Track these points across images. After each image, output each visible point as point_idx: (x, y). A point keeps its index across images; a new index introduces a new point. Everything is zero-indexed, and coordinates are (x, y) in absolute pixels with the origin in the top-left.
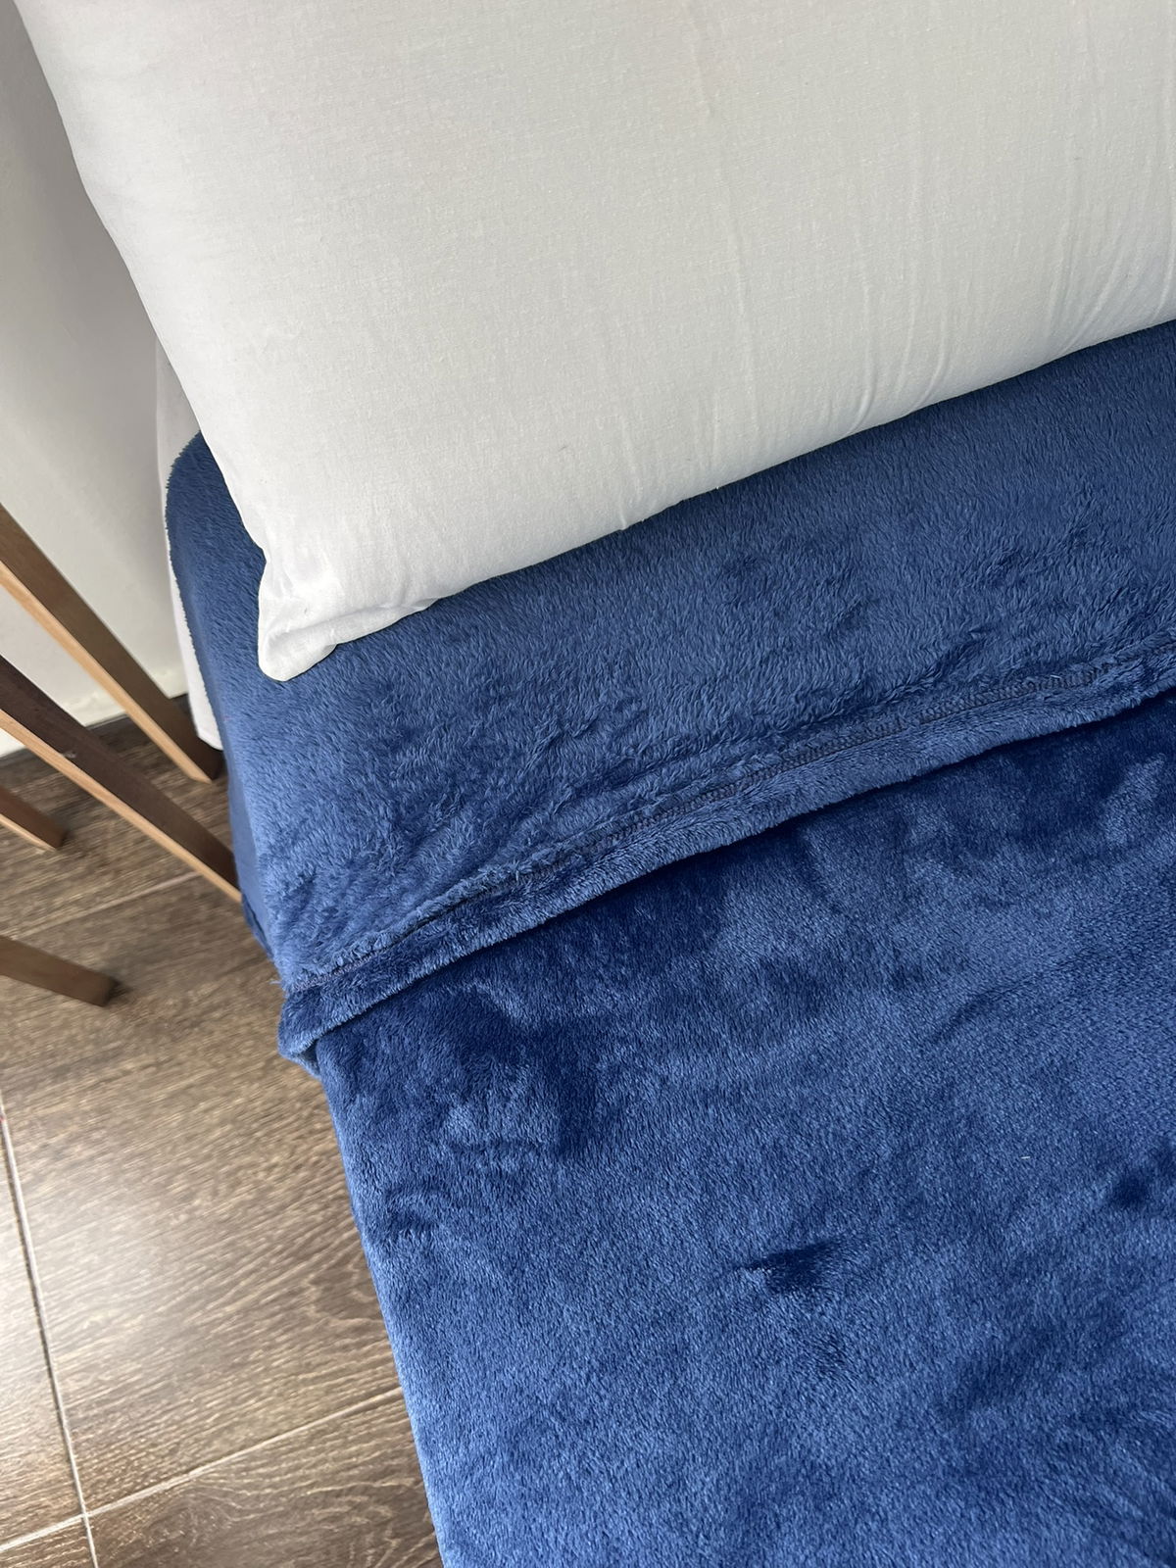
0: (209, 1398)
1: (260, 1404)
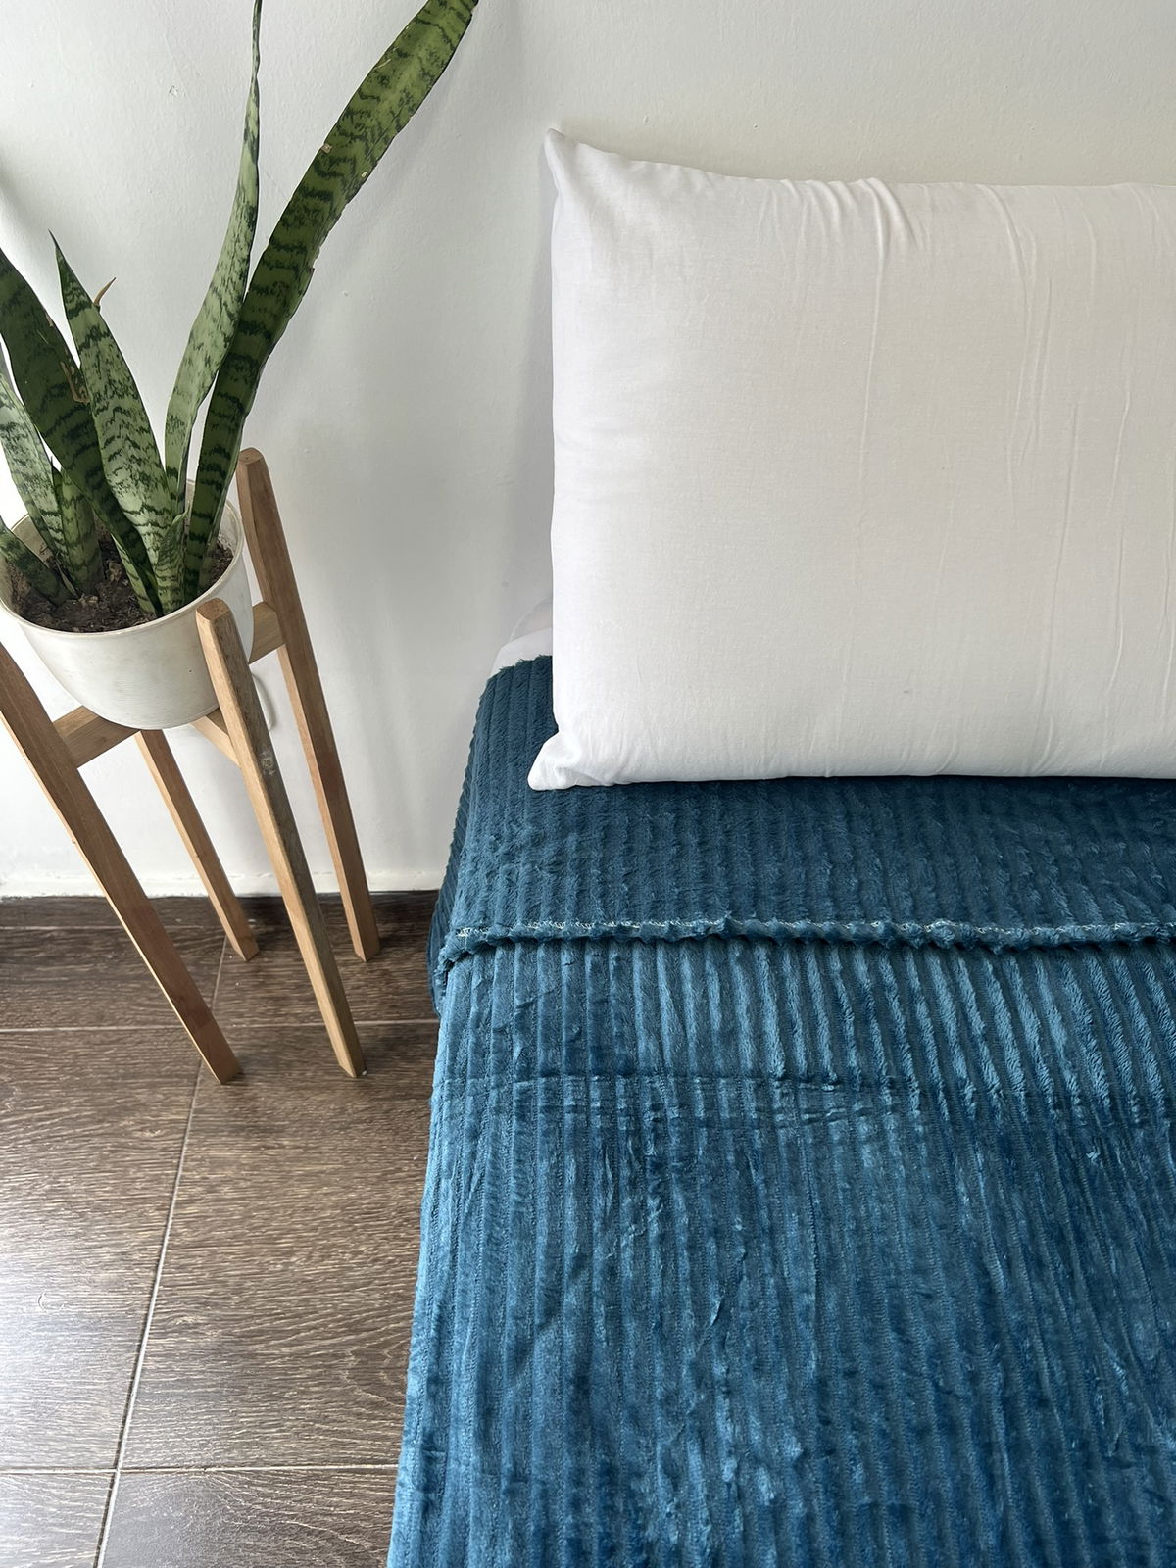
0: (244, 1414)
1: (280, 1434)
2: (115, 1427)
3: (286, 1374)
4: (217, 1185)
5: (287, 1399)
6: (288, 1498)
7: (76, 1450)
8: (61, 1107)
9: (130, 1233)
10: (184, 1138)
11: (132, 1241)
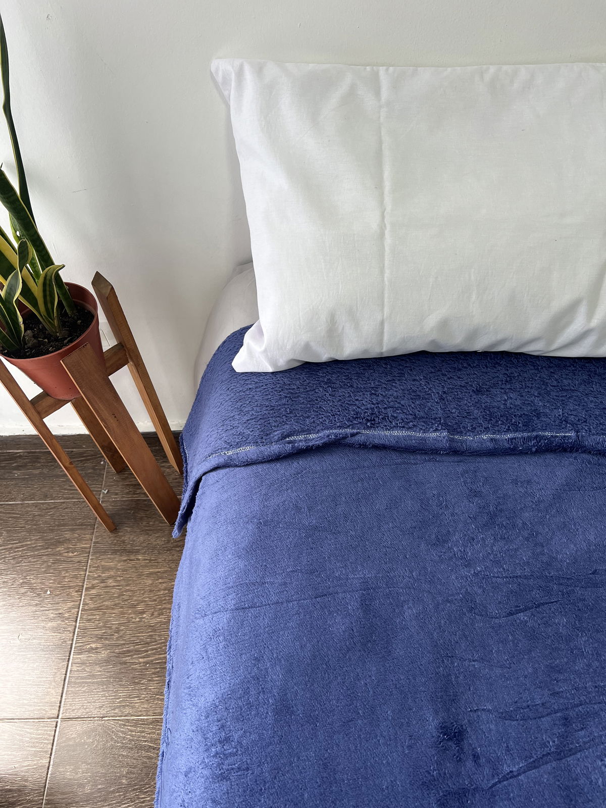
0: (121, 692)
1: (138, 701)
2: (57, 698)
3: (142, 672)
4: (107, 580)
5: (142, 684)
6: (143, 732)
7: (38, 710)
8: (27, 541)
9: (63, 603)
10: (89, 556)
11: (63, 608)
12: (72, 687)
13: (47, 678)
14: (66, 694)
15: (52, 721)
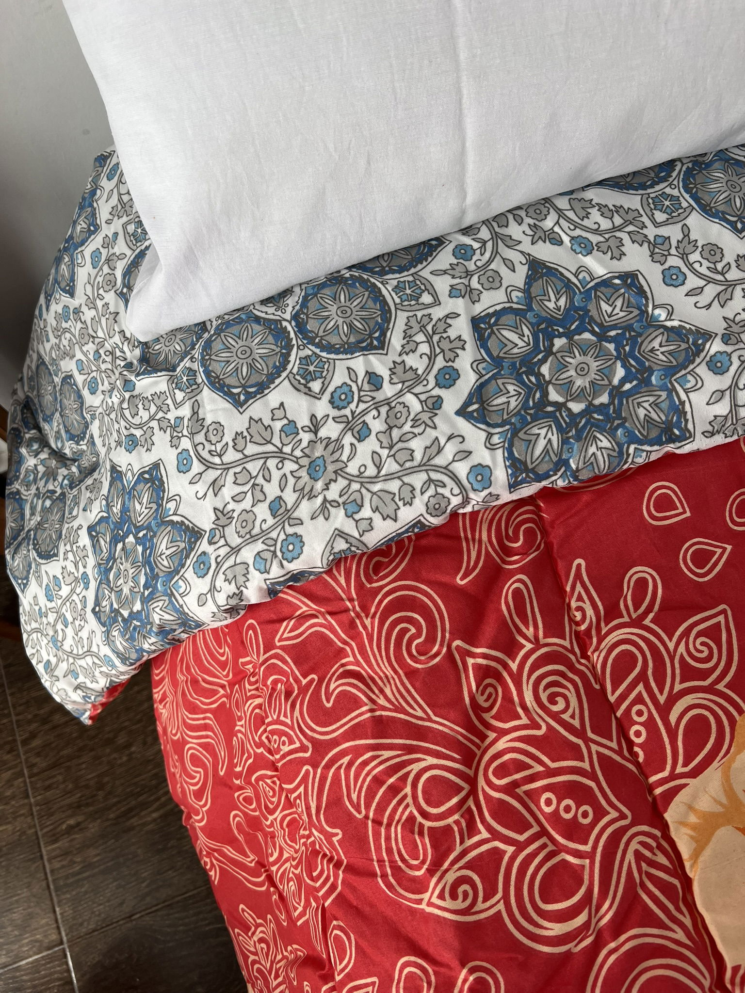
0: (143, 871)
1: (174, 874)
2: (49, 917)
12: (64, 893)
13: (19, 895)
14: (59, 906)
15: (55, 952)
